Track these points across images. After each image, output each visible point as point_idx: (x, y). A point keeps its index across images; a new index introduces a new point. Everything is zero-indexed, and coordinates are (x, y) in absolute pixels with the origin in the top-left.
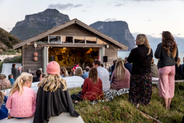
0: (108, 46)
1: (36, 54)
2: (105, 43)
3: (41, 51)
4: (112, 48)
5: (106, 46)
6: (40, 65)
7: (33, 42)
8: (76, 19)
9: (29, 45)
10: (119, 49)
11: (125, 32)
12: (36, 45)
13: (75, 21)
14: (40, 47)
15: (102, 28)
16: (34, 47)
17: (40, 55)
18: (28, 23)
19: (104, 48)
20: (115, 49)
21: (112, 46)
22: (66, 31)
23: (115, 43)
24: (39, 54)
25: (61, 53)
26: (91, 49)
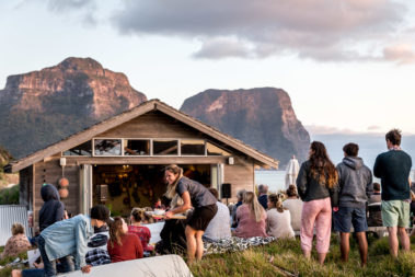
0: (232, 161)
1: (65, 182)
2: (226, 154)
3: (75, 174)
4: (242, 165)
5: (226, 161)
6: (74, 207)
7: (58, 154)
8: (157, 100)
9: (47, 162)
10: (257, 167)
11: (284, 117)
12: (63, 162)
13: (155, 105)
14: (74, 165)
15: (220, 106)
16: (61, 167)
17: (74, 185)
18: (16, 98)
19: (222, 166)
20: (250, 166)
21: (242, 161)
22: (134, 126)
23: (248, 153)
24: (70, 182)
26: (192, 169)
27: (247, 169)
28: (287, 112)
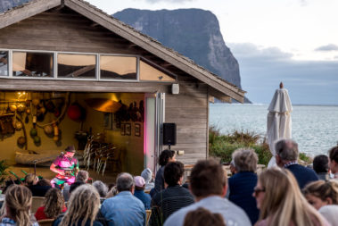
0: (176, 89)
4: (191, 96)
5: (169, 89)
19: (163, 96)
20: (201, 97)
21: (191, 90)
25: (9, 109)
26: (114, 99)
27: (199, 102)
28: (215, 38)
